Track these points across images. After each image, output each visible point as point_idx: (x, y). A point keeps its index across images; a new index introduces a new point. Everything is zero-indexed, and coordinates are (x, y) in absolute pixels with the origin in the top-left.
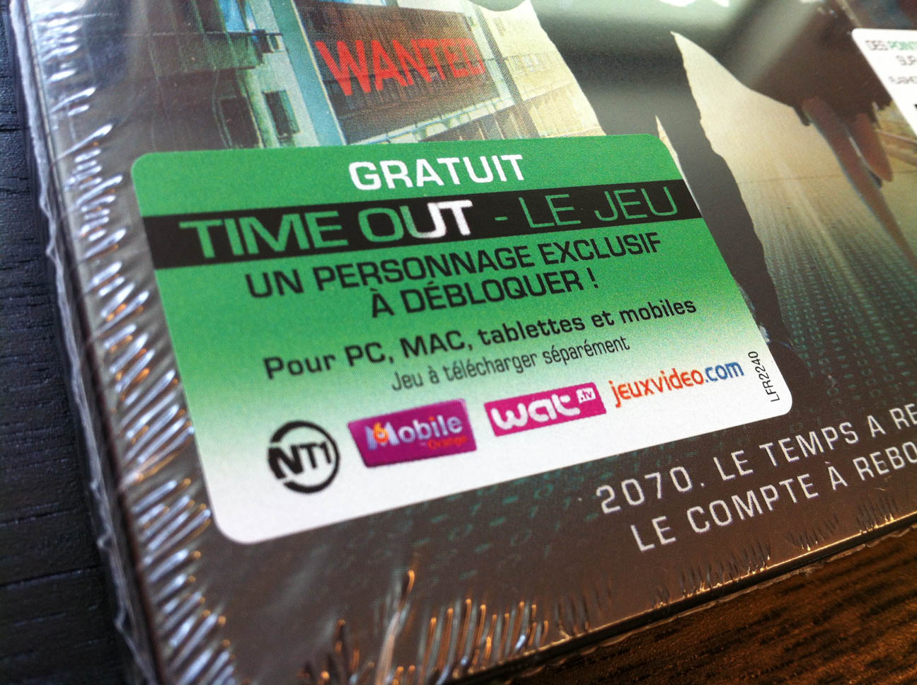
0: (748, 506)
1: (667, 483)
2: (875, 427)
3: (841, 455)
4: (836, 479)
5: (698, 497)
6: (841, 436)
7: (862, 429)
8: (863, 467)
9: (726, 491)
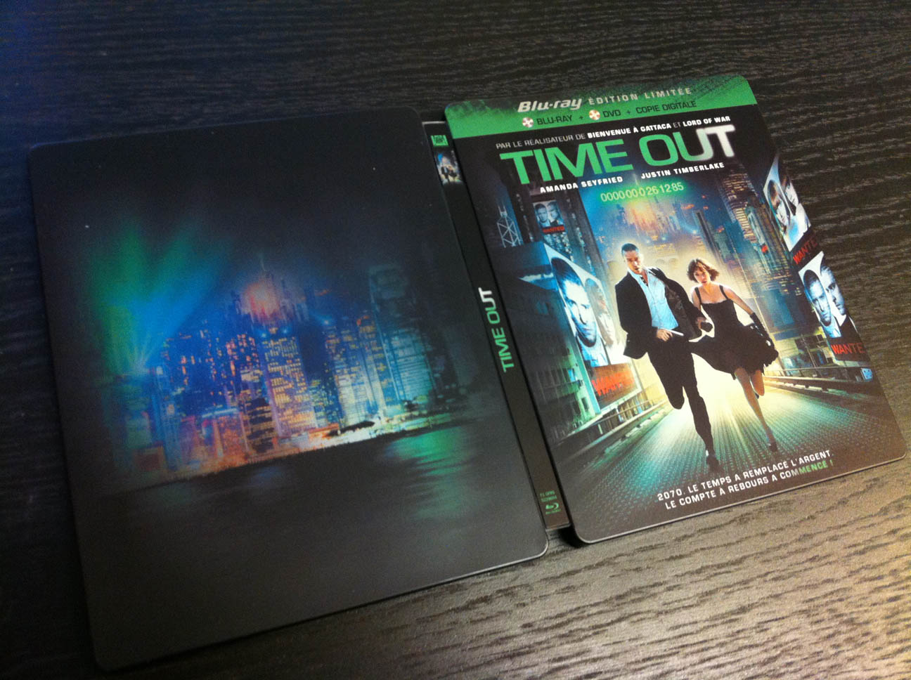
0: (695, 499)
1: (675, 494)
2: (737, 477)
3: (725, 486)
4: (722, 492)
5: (683, 496)
6: (726, 481)
7: (733, 478)
8: (731, 489)
9: (690, 495)
